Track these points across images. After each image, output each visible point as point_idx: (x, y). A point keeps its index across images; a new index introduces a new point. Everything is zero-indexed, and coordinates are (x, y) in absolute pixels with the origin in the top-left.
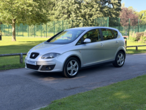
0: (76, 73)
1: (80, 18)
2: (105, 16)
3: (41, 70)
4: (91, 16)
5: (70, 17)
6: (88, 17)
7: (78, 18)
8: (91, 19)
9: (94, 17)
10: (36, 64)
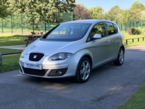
0: (88, 76)
1: (35, 13)
2: (61, 12)
3: (48, 75)
4: (46, 11)
5: (24, 12)
6: (44, 12)
7: (33, 13)
8: (47, 14)
9: (50, 13)
10: (41, 69)
